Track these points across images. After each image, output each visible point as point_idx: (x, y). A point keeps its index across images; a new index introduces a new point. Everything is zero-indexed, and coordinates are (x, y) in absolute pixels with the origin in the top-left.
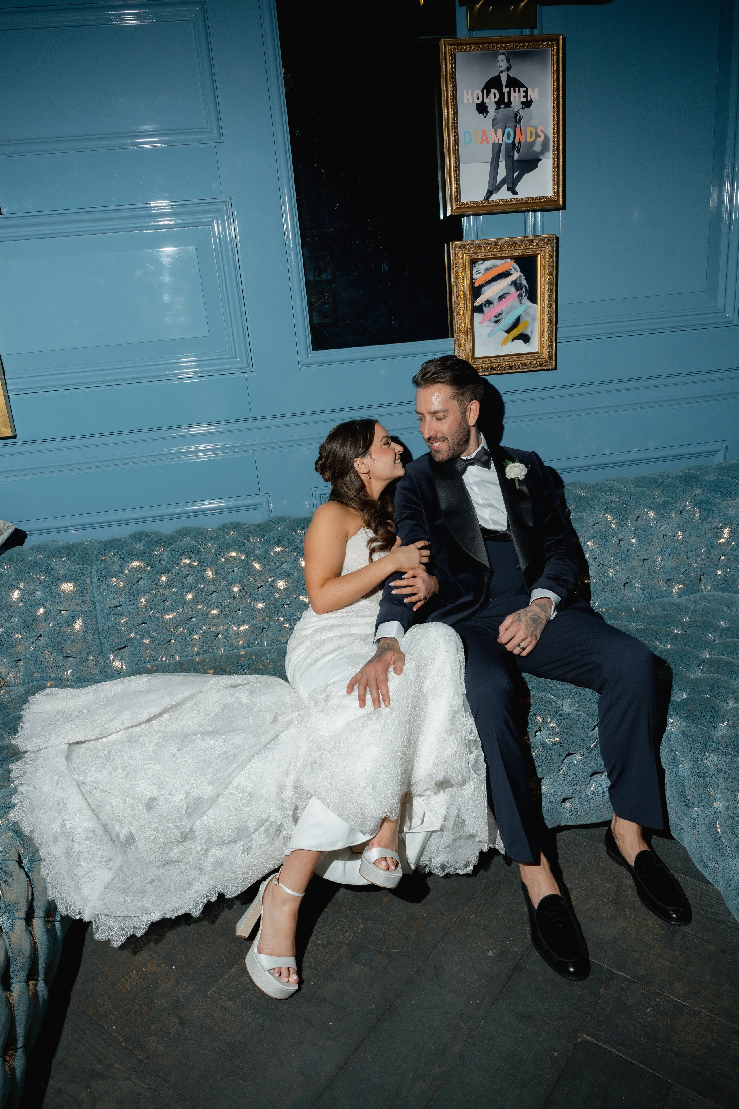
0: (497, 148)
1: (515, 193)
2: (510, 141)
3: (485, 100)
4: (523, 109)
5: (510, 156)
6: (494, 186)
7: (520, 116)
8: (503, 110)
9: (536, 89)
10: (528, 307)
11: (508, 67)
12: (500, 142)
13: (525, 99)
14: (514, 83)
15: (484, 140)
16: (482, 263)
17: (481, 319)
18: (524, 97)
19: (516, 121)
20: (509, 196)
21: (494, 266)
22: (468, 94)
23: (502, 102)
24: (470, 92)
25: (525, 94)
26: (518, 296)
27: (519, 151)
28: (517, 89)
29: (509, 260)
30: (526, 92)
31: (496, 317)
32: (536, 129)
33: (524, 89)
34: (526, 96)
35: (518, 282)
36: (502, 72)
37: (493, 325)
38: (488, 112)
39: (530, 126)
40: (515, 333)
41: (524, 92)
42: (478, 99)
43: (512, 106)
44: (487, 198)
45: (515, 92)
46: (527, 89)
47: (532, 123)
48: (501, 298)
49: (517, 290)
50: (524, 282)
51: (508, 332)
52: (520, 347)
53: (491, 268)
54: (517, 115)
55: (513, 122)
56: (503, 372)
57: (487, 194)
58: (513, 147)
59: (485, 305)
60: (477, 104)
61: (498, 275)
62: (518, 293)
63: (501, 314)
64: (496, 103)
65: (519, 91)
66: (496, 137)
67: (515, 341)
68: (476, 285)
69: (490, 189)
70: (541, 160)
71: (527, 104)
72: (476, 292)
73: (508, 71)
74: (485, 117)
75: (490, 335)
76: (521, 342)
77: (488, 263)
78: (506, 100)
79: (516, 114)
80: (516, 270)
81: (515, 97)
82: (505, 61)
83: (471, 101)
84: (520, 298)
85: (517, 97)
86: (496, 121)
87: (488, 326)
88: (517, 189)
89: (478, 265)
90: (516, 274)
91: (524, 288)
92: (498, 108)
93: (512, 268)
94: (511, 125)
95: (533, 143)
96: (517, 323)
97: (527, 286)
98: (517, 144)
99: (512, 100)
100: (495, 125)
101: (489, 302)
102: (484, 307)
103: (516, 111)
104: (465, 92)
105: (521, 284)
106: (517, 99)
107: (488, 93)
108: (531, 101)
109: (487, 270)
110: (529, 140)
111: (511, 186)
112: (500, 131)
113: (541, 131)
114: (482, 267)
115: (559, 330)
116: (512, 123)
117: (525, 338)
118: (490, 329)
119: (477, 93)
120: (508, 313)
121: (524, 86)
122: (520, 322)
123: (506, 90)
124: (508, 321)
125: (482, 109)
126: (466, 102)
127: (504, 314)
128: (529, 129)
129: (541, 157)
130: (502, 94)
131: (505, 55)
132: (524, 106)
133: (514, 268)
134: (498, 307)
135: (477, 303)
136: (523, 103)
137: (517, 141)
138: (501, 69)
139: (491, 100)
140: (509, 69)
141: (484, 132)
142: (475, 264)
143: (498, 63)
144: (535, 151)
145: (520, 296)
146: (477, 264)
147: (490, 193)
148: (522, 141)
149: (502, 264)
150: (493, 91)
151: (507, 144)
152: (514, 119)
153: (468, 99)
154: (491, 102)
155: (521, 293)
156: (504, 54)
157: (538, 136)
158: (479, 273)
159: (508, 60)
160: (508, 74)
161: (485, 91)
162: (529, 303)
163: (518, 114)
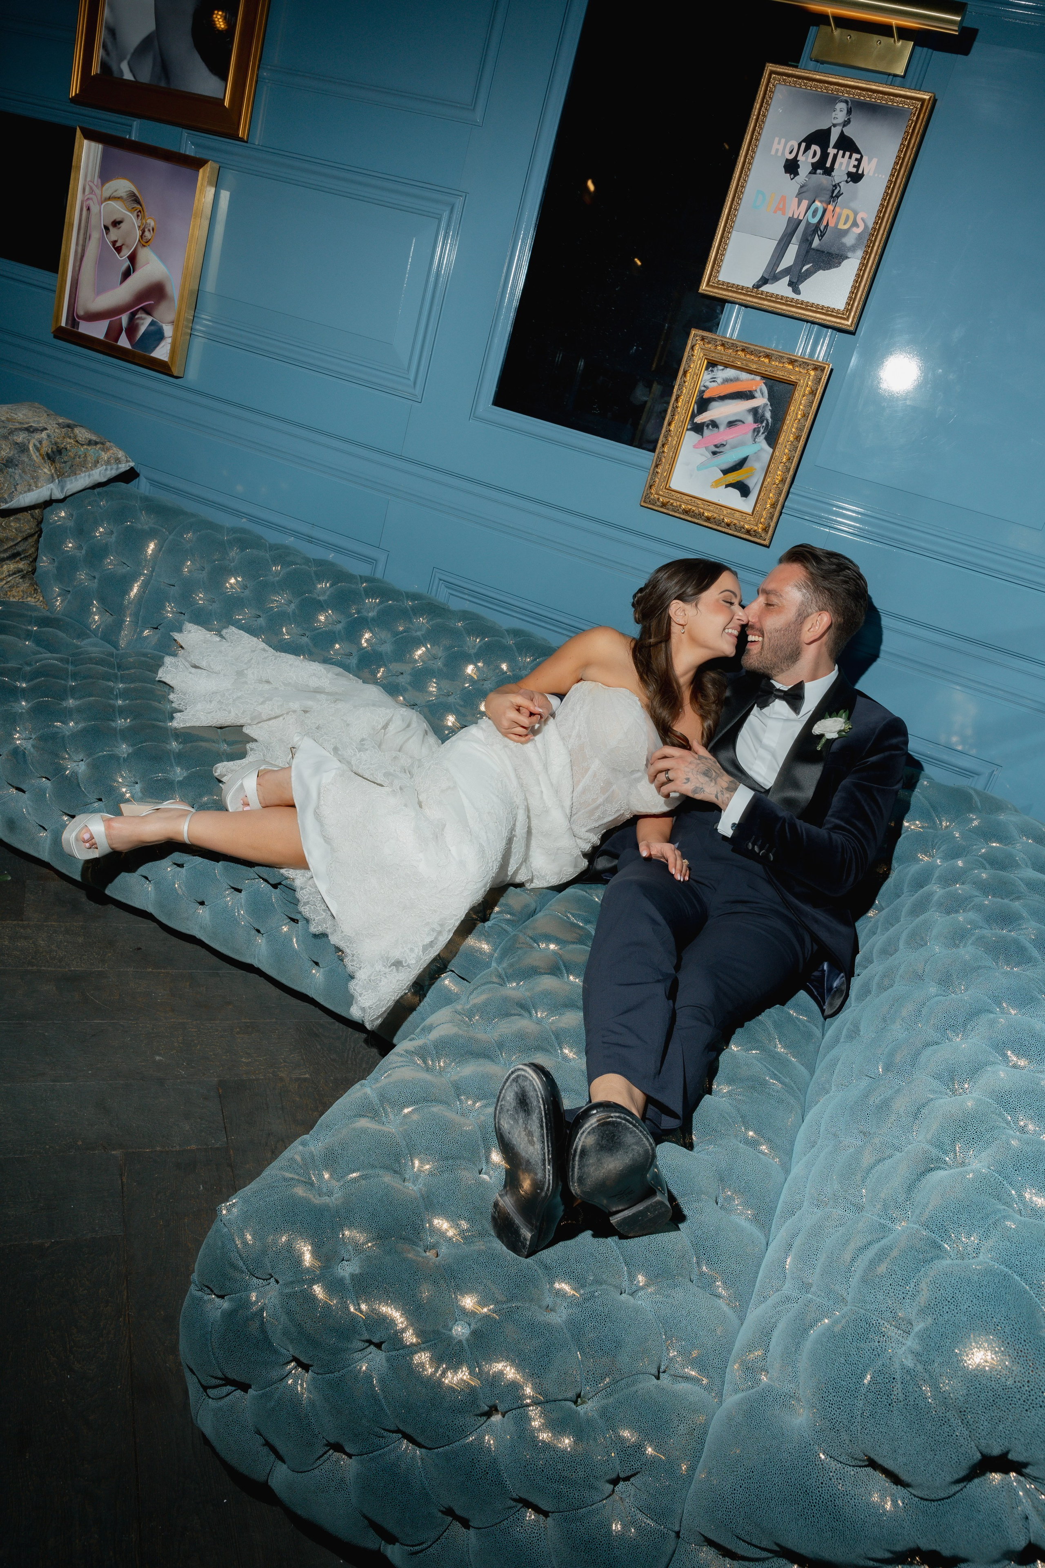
0: (794, 224)
1: (796, 291)
2: (815, 221)
3: (800, 158)
4: (847, 182)
5: (808, 240)
6: (772, 273)
7: (840, 191)
8: (820, 176)
9: (875, 161)
10: (762, 449)
11: (845, 121)
12: (801, 218)
13: (854, 170)
14: (847, 145)
15: (780, 209)
16: (723, 370)
17: (696, 442)
18: (854, 166)
19: (832, 197)
20: (788, 292)
21: (737, 379)
22: (779, 143)
23: (822, 166)
24: (783, 141)
25: (856, 163)
26: (754, 430)
27: (822, 236)
28: (848, 154)
29: (758, 378)
30: (859, 161)
31: (716, 446)
32: (856, 214)
33: (858, 156)
34: (857, 167)
35: (760, 411)
36: (835, 125)
37: (709, 455)
38: (798, 174)
39: (849, 208)
40: (733, 477)
41: (856, 160)
42: (791, 153)
43: (833, 174)
44: (757, 286)
45: (843, 156)
46: (862, 157)
47: (853, 205)
48: (731, 424)
49: (755, 422)
50: (768, 415)
51: (725, 472)
52: (732, 499)
53: (731, 380)
54: (836, 188)
55: (828, 196)
56: (697, 521)
57: (758, 282)
58: (816, 230)
59: (708, 426)
60: (787, 160)
61: (738, 393)
62: (755, 426)
63: (724, 445)
64: (813, 164)
65: (850, 157)
66: (797, 210)
67: (730, 489)
68: (706, 396)
69: (765, 276)
70: (847, 258)
71: (855, 177)
72: (703, 404)
73: (844, 126)
74: (792, 179)
75: (701, 467)
76: (736, 493)
77: (730, 373)
78: (828, 165)
79: (835, 186)
80: (762, 394)
81: (841, 164)
82: (845, 112)
83: (779, 154)
84: (756, 434)
85: (844, 164)
86: (804, 189)
87: (702, 455)
88: (801, 287)
89: (717, 370)
90: (761, 401)
91: (765, 422)
92: (813, 172)
93: (758, 391)
94: (823, 199)
95: (845, 232)
96: (740, 465)
97: (770, 420)
98: (822, 228)
99: (836, 166)
100: (800, 195)
101: (714, 424)
102: (705, 428)
103: (837, 182)
104: (777, 139)
105: (763, 416)
106: (843, 167)
107: (807, 148)
108: (862, 175)
109: (726, 381)
110: (841, 226)
111: (795, 281)
112: (805, 203)
113: (863, 219)
114: (722, 374)
115: (790, 495)
116: (826, 197)
117: (744, 489)
118: (704, 459)
119: (792, 146)
120: (734, 447)
121: (858, 152)
122: (745, 465)
123: (832, 151)
124: (730, 458)
125: (792, 167)
126: (773, 152)
127: (727, 447)
128: (846, 212)
129: (849, 255)
130: (825, 155)
131: (848, 105)
132: (849, 179)
133: (761, 390)
134: (722, 435)
135: (699, 420)
136: (849, 174)
137: (825, 223)
138: (835, 122)
139: (807, 158)
140: (846, 123)
141: (783, 198)
142: (713, 367)
143: (834, 113)
144: (844, 245)
145: (756, 431)
146: (715, 369)
147: (764, 281)
148: (831, 225)
149: (747, 380)
150: (814, 147)
151: (808, 223)
152: (829, 193)
153: (777, 150)
154: (806, 161)
155: (759, 428)
156: (846, 102)
157: (855, 224)
158: (714, 381)
159: (849, 112)
160: (842, 131)
161: (804, 145)
162: (764, 445)
163: (838, 188)
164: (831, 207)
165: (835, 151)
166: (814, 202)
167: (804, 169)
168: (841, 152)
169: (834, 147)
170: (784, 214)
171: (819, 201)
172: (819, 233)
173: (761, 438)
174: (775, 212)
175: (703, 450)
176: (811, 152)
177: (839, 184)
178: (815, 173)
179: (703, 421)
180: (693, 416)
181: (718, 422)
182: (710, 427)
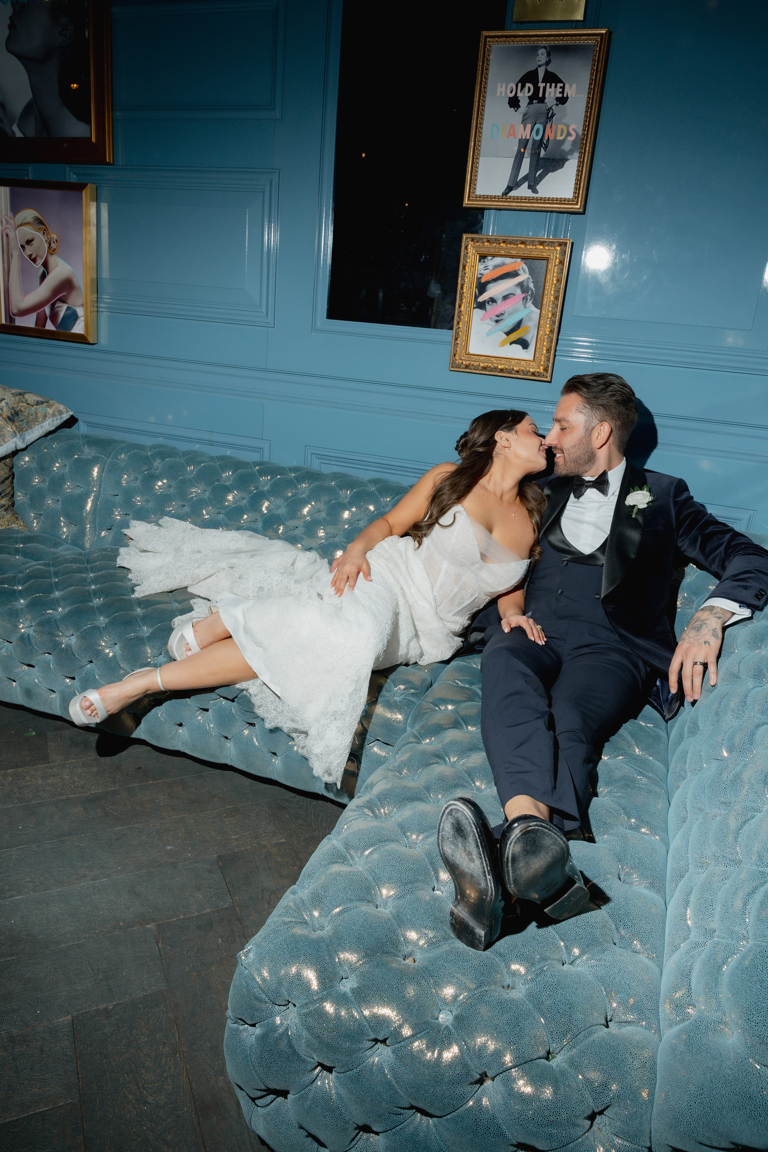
0: (523, 143)
1: (535, 191)
2: (538, 138)
3: (519, 94)
4: (557, 105)
5: (536, 153)
6: (515, 182)
7: (553, 113)
8: (536, 105)
9: (574, 86)
10: (532, 312)
11: (547, 61)
12: (528, 138)
13: (560, 95)
14: (552, 78)
15: (511, 135)
16: (492, 259)
17: (482, 316)
18: (560, 93)
19: (548, 118)
20: (529, 193)
21: (503, 264)
22: (501, 87)
23: (536, 98)
24: (504, 85)
25: (561, 90)
26: (523, 298)
28: (553, 85)
29: (519, 260)
30: (563, 88)
31: (497, 316)
32: (568, 127)
33: (562, 85)
34: (562, 93)
35: (525, 284)
36: (540, 66)
37: (494, 324)
38: (520, 107)
39: (562, 124)
40: (514, 336)
41: (561, 87)
43: (545, 101)
44: (505, 193)
45: (550, 87)
46: (564, 85)
47: (564, 120)
48: (505, 298)
49: (523, 293)
50: (531, 285)
51: (508, 333)
52: (516, 352)
53: (499, 266)
54: (550, 111)
55: (545, 118)
56: (493, 373)
57: (505, 190)
58: (540, 144)
59: (488, 303)
60: (510, 98)
61: (506, 273)
62: (524, 295)
63: (502, 314)
65: (556, 87)
66: (525, 132)
67: (513, 345)
68: (483, 280)
69: (510, 185)
70: (567, 160)
71: (562, 100)
72: (482, 287)
73: (547, 65)
74: (516, 111)
75: (489, 333)
76: (519, 347)
77: (498, 260)
78: (541, 95)
79: (549, 110)
80: (524, 271)
81: (550, 93)
82: (546, 55)
84: (525, 301)
85: (552, 93)
86: (527, 116)
87: (488, 324)
88: (538, 187)
89: (488, 260)
90: (524, 276)
91: (530, 291)
93: (521, 269)
94: (542, 121)
95: (564, 141)
96: (518, 326)
97: (534, 289)
98: (545, 142)
99: (547, 95)
100: (524, 121)
101: (493, 300)
102: (487, 304)
103: (549, 107)
104: (499, 85)
105: (528, 287)
106: (552, 95)
107: (523, 87)
108: (567, 98)
109: (496, 267)
110: (559, 138)
111: (532, 184)
112: (529, 126)
113: (574, 130)
114: (491, 262)
115: (559, 341)
116: (543, 119)
117: (524, 344)
118: (490, 327)
120: (511, 314)
121: (561, 82)
122: (522, 326)
123: (541, 85)
124: (509, 322)
125: (514, 103)
126: (498, 95)
127: (506, 315)
128: (560, 126)
130: (537, 89)
131: (546, 49)
132: (558, 103)
133: (523, 269)
134: (501, 307)
135: (481, 299)
136: (558, 99)
137: (546, 138)
138: (540, 63)
139: (524, 94)
140: (548, 63)
141: (512, 126)
142: (484, 259)
143: (538, 57)
144: (563, 151)
145: (525, 299)
146: (486, 260)
147: (510, 189)
148: (551, 138)
149: (511, 263)
150: (528, 85)
151: (534, 141)
152: (545, 115)
153: (501, 92)
154: (524, 96)
155: (527, 296)
156: (545, 47)
157: (569, 134)
158: (487, 269)
159: (549, 54)
160: (546, 69)
161: (520, 85)
162: (533, 308)
163: (551, 111)
164: (548, 126)
165: (544, 84)
166: (535, 124)
167: (524, 103)
168: (548, 85)
169: (542, 82)
170: (515, 137)
171: (539, 123)
172: (543, 146)
173: (530, 304)
174: (508, 137)
175: (488, 321)
176: (526, 89)
177: (551, 108)
178: (532, 103)
179: (484, 299)
180: (476, 297)
181: (495, 298)
182: (490, 303)
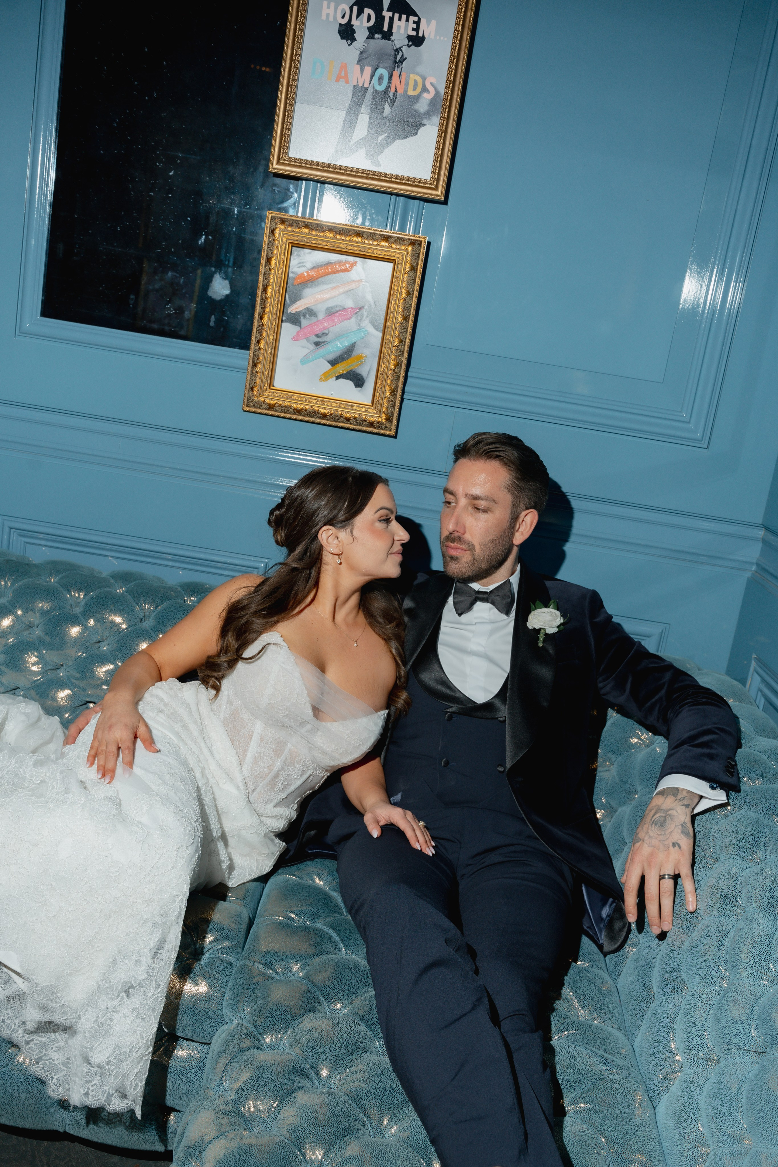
0: (360, 93)
2: (381, 88)
3: (354, 22)
4: (409, 46)
7: (402, 56)
8: (378, 41)
9: (434, 23)
10: (369, 334)
12: (366, 85)
13: (414, 33)
14: (401, 7)
15: (342, 77)
16: (310, 253)
18: (413, 29)
19: (395, 62)
22: (328, 7)
23: (379, 30)
24: (332, 5)
25: (415, 26)
28: (404, 17)
30: (418, 23)
31: (318, 336)
32: (424, 79)
33: (416, 19)
34: (417, 30)
37: (312, 347)
38: (355, 40)
39: (415, 73)
40: (342, 368)
41: (414, 22)
42: (343, 17)
43: (392, 38)
45: (400, 19)
46: (419, 19)
47: (419, 69)
51: (333, 363)
52: (345, 391)
54: (398, 53)
55: (391, 62)
56: (311, 420)
58: (383, 97)
59: (304, 316)
60: (341, 25)
63: (326, 334)
64: (369, 29)
65: (407, 20)
66: (361, 77)
67: (341, 380)
70: (424, 125)
71: (417, 41)
74: (349, 45)
75: (304, 361)
76: (350, 384)
78: (386, 28)
79: (397, 51)
81: (399, 27)
83: (331, 19)
85: (402, 27)
86: (365, 55)
87: (303, 347)
89: (304, 254)
92: (371, 37)
94: (387, 65)
96: (348, 353)
98: (391, 95)
99: (394, 30)
100: (360, 61)
101: (310, 312)
102: (302, 318)
103: (398, 46)
104: (325, 3)
106: (402, 31)
107: (360, 13)
108: (423, 38)
110: (411, 93)
112: (368, 70)
113: (432, 84)
115: (409, 379)
116: (389, 63)
117: (357, 380)
118: (306, 351)
119: (343, 9)
120: (337, 335)
121: (415, 14)
122: (353, 353)
123: (387, 14)
124: (335, 347)
125: (346, 32)
126: (324, 17)
127: (330, 335)
128: (413, 77)
129: (425, 121)
130: (380, 19)
132: (410, 43)
134: (322, 323)
136: (410, 38)
137: (393, 90)
139: (362, 23)
141: (344, 67)
144: (417, 112)
146: (302, 253)
148: (400, 91)
150: (367, 11)
151: (375, 91)
152: (392, 58)
153: (328, 15)
154: (361, 25)
157: (425, 90)
161: (355, 8)
162: (371, 329)
163: (401, 53)
164: (396, 73)
165: (390, 14)
166: (377, 69)
167: (361, 34)
168: (397, 16)
169: (388, 10)
170: (347, 82)
171: (383, 68)
172: (389, 100)
174: (337, 80)
175: (304, 342)
176: (365, 16)
177: (400, 48)
178: (373, 38)
179: (298, 310)
182: (308, 316)
